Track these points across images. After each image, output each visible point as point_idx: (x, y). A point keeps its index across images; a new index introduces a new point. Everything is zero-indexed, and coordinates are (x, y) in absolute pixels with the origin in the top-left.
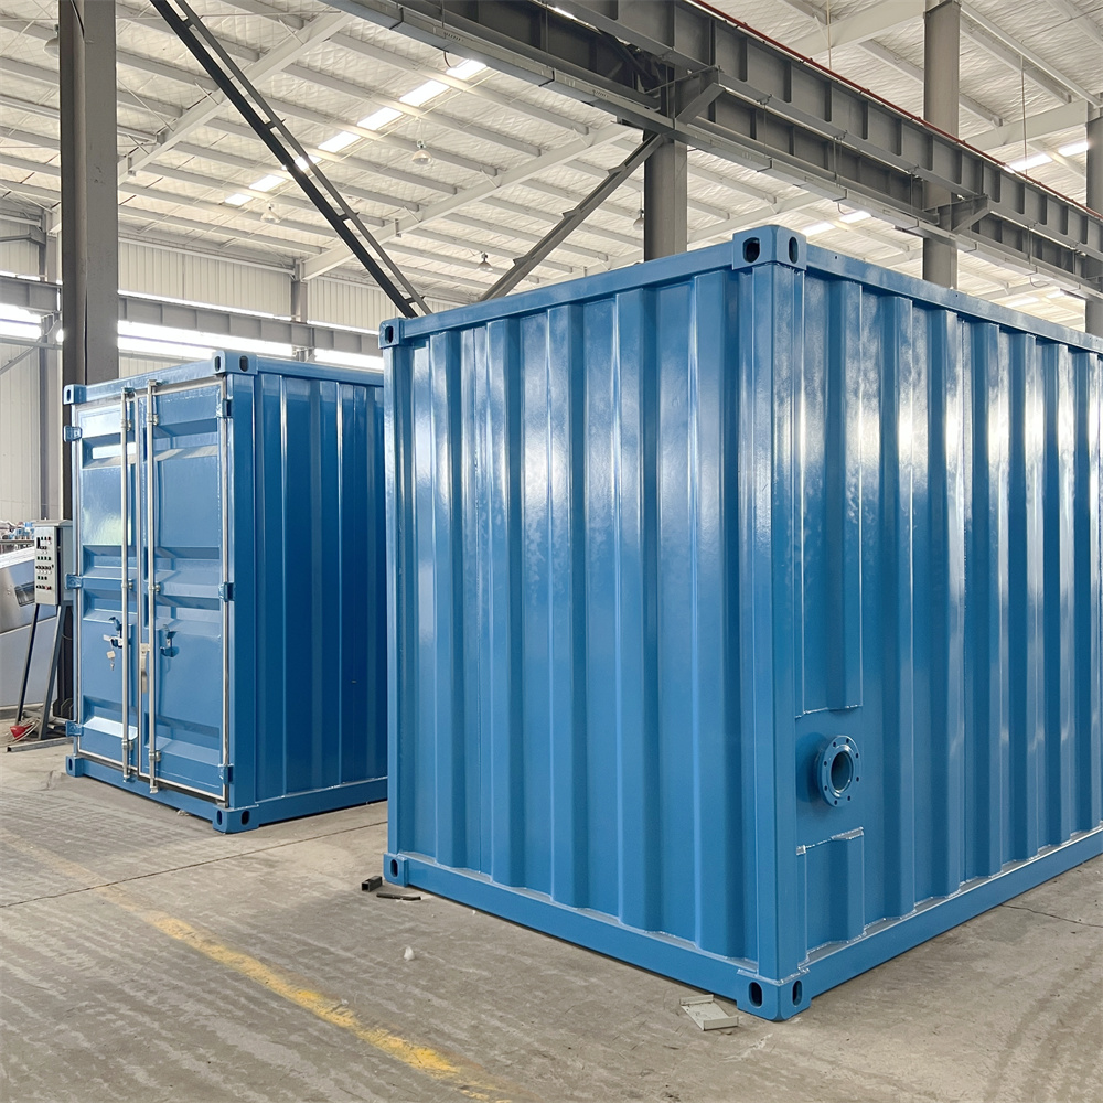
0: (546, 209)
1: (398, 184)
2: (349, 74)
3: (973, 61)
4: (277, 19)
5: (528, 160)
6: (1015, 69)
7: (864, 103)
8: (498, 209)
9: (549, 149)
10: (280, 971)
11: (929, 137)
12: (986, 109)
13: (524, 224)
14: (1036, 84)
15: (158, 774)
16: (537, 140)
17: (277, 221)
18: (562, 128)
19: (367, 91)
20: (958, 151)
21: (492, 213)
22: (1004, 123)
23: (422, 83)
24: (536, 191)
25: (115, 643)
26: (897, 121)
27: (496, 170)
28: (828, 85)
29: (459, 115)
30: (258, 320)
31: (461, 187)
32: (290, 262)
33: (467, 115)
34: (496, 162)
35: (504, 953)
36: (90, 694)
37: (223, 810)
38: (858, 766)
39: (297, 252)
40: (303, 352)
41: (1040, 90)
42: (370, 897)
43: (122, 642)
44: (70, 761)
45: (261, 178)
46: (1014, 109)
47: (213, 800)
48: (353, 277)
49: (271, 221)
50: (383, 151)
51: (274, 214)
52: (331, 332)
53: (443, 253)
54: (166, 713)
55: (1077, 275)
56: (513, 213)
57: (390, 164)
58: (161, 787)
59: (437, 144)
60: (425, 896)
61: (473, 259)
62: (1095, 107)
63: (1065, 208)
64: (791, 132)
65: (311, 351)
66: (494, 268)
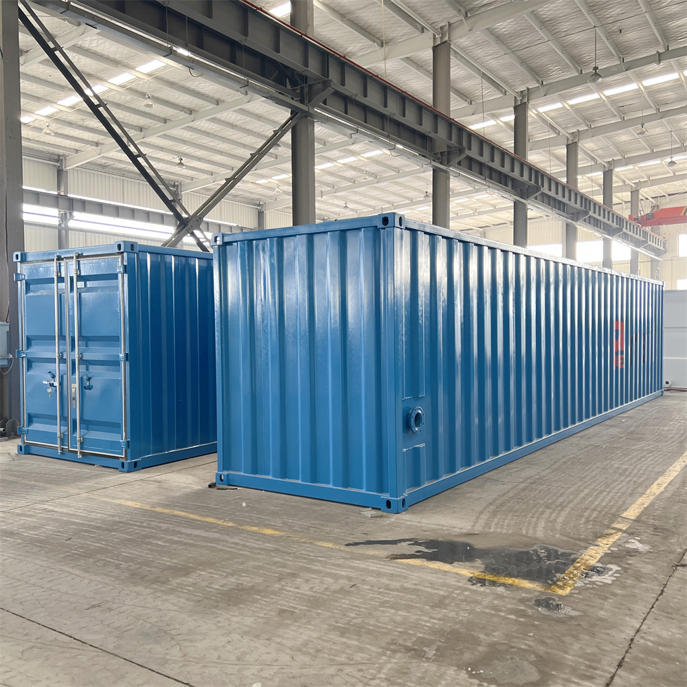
0: (220, 134)
1: (130, 116)
2: (105, 53)
3: (457, 71)
4: (64, 20)
5: (211, 107)
6: (478, 76)
7: (404, 98)
8: (191, 133)
9: (223, 101)
10: (192, 513)
11: (436, 117)
12: (463, 95)
13: (206, 142)
14: (489, 84)
15: (81, 448)
16: (217, 96)
17: (52, 134)
18: (232, 91)
19: (116, 63)
20: (451, 124)
21: (187, 135)
22: (473, 103)
23: (150, 61)
24: (213, 124)
25: (52, 385)
26: (420, 107)
27: (191, 111)
28: (386, 88)
29: (171, 79)
30: (37, 194)
31: (169, 120)
32: (56, 157)
33: (176, 80)
34: (191, 106)
35: (283, 502)
36: (32, 411)
37: (124, 461)
38: (424, 419)
39: (61, 152)
40: (66, 214)
41: (490, 88)
42: (214, 490)
43: (56, 384)
44: (21, 447)
45: (43, 108)
46: (478, 96)
47: (118, 458)
48: (96, 168)
49: (49, 134)
50: (123, 97)
51: (50, 130)
52: (84, 202)
53: (154, 156)
54: (85, 418)
55: (510, 188)
56: (199, 136)
57: (126, 105)
58: (83, 454)
59: (157, 95)
60: (238, 488)
61: (173, 160)
62: (518, 98)
63: (503, 153)
64: (365, 109)
65: (71, 214)
66: (186, 166)
